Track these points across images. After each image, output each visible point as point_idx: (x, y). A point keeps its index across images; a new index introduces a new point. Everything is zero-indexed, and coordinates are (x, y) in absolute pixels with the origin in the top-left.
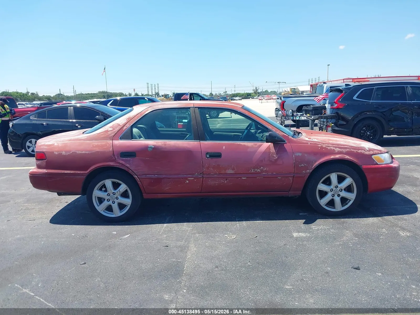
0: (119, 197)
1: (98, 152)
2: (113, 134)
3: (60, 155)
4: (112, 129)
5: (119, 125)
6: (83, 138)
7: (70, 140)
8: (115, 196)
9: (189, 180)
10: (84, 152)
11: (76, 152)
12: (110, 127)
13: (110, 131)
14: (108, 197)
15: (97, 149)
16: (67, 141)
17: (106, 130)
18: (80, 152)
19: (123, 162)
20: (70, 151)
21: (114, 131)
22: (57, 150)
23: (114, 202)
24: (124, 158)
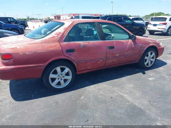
0: (65, 76)
1: (52, 50)
2: (59, 39)
3: (25, 55)
4: (57, 35)
5: (60, 33)
6: (39, 42)
7: (29, 44)
8: (62, 76)
9: (100, 62)
10: (42, 51)
11: (37, 52)
12: (55, 34)
13: (56, 37)
14: (59, 77)
15: (52, 49)
16: (26, 44)
17: (53, 36)
18: (40, 51)
19: (68, 56)
20: (31, 52)
21: (58, 36)
22: (21, 51)
23: (61, 79)
24: (68, 53)
